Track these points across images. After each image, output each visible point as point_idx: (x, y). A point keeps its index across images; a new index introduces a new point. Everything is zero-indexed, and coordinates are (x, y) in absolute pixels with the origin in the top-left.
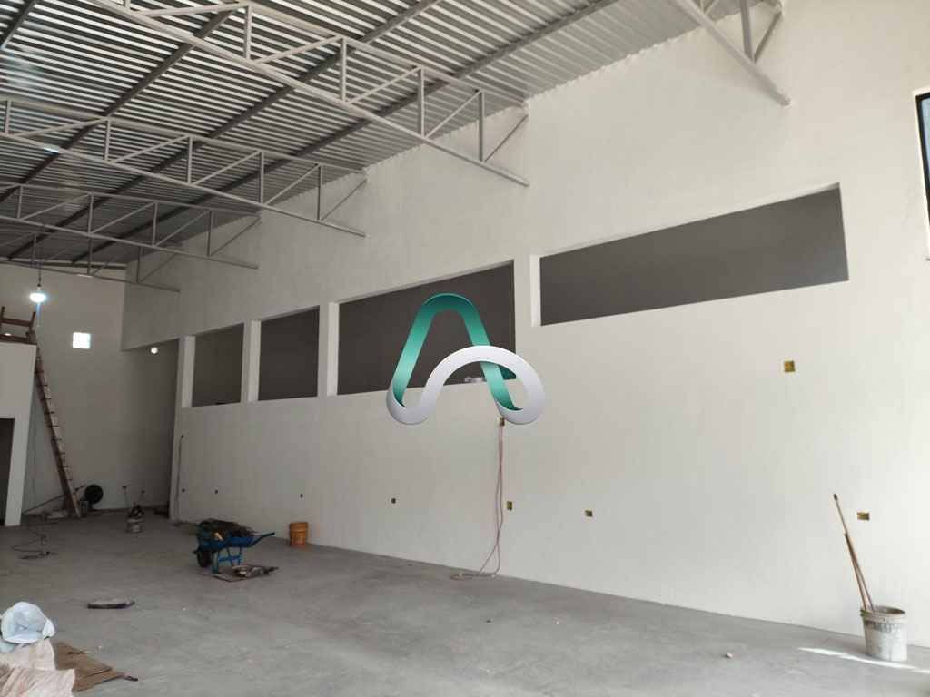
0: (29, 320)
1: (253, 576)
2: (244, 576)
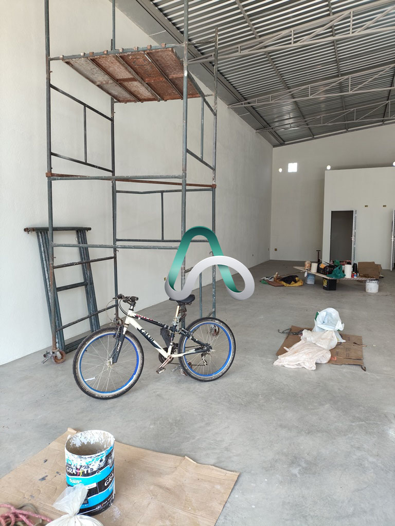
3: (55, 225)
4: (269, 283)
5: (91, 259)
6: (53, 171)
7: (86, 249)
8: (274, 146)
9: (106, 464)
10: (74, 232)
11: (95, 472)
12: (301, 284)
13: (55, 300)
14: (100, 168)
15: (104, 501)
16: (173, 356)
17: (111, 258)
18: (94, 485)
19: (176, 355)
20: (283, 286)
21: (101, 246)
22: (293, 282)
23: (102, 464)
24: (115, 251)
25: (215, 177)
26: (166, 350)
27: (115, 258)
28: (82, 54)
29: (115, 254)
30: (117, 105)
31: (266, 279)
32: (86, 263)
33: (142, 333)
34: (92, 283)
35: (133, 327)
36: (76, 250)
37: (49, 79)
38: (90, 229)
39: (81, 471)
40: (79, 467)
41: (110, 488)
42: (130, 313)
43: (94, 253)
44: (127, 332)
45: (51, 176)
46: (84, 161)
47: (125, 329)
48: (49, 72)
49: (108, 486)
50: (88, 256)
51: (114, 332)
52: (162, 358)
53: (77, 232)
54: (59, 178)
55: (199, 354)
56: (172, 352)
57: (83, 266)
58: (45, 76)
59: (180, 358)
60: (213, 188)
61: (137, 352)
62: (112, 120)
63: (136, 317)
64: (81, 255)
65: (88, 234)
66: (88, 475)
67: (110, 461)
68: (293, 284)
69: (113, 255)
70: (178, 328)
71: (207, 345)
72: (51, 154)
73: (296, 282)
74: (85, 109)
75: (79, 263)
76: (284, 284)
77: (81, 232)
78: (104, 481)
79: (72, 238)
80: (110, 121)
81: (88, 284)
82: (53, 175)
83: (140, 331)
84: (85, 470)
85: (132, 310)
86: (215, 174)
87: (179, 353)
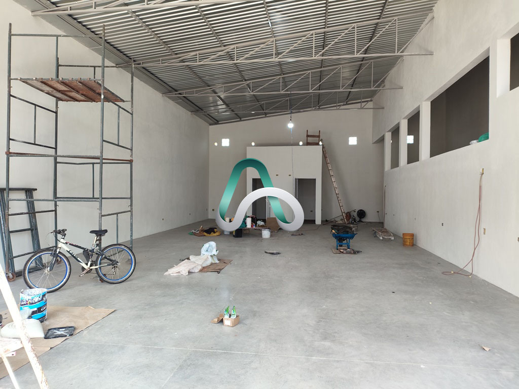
0: (318, 134)
1: (347, 253)
2: (342, 252)
3: (11, 186)
4: (194, 234)
5: (36, 211)
6: (11, 151)
7: (32, 203)
8: (210, 125)
9: (42, 300)
10: (24, 191)
11: (36, 303)
12: (218, 234)
13: (8, 243)
14: (45, 146)
15: (41, 318)
16: (91, 268)
17: (52, 211)
18: (36, 309)
19: (93, 267)
20: (205, 236)
21: (43, 200)
22: (212, 233)
23: (40, 299)
24: (56, 205)
25: (132, 154)
26: (87, 264)
27: (55, 211)
28: (34, 79)
29: (56, 208)
30: (60, 103)
31: (193, 231)
32: (32, 213)
33: (70, 253)
34: (36, 229)
35: (64, 249)
36: (25, 203)
37: (9, 91)
38: (36, 190)
39: (29, 302)
40: (27, 300)
41: (44, 312)
42: (62, 240)
43: (38, 206)
44: (59, 252)
45: (9, 154)
46: (33, 143)
47: (58, 250)
48: (9, 87)
49: (43, 311)
50: (34, 208)
51: (51, 252)
52: (83, 269)
53: (26, 191)
54: (15, 155)
55: (109, 266)
56: (91, 266)
57: (30, 216)
58: (7, 89)
59: (96, 269)
60: (131, 162)
61: (66, 265)
62: (56, 113)
63: (66, 243)
64: (28, 208)
65: (34, 193)
66: (32, 304)
67: (44, 299)
68: (213, 234)
69: (54, 209)
70: (95, 251)
71: (115, 261)
72: (9, 139)
73: (214, 232)
74: (35, 108)
75: (27, 213)
76: (206, 234)
77: (29, 192)
78: (41, 308)
79: (22, 195)
80: (55, 114)
81: (33, 230)
82: (10, 153)
83: (69, 252)
84: (31, 302)
85: (64, 239)
86: (132, 153)
87: (96, 266)
